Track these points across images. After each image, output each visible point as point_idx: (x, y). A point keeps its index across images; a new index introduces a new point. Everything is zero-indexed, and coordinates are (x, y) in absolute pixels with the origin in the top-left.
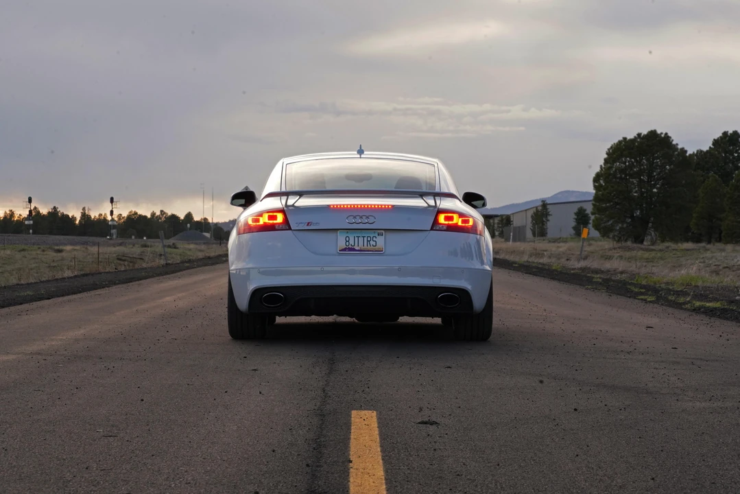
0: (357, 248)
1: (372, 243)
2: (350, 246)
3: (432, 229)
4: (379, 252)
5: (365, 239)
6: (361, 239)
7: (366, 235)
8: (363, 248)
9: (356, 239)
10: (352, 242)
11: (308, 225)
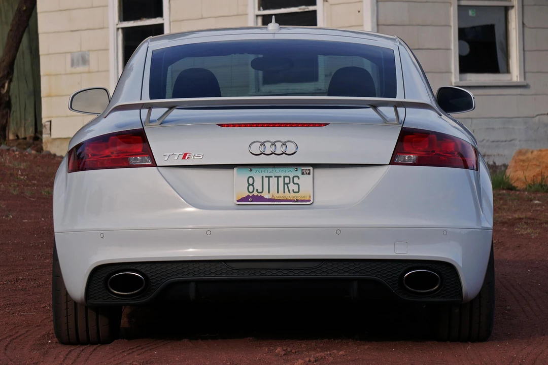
0: (267, 196)
1: (292, 186)
2: (255, 193)
3: (392, 162)
4: (304, 203)
5: (281, 180)
6: (273, 181)
7: (283, 174)
8: (276, 196)
9: (266, 180)
10: (258, 185)
11: (184, 158)
